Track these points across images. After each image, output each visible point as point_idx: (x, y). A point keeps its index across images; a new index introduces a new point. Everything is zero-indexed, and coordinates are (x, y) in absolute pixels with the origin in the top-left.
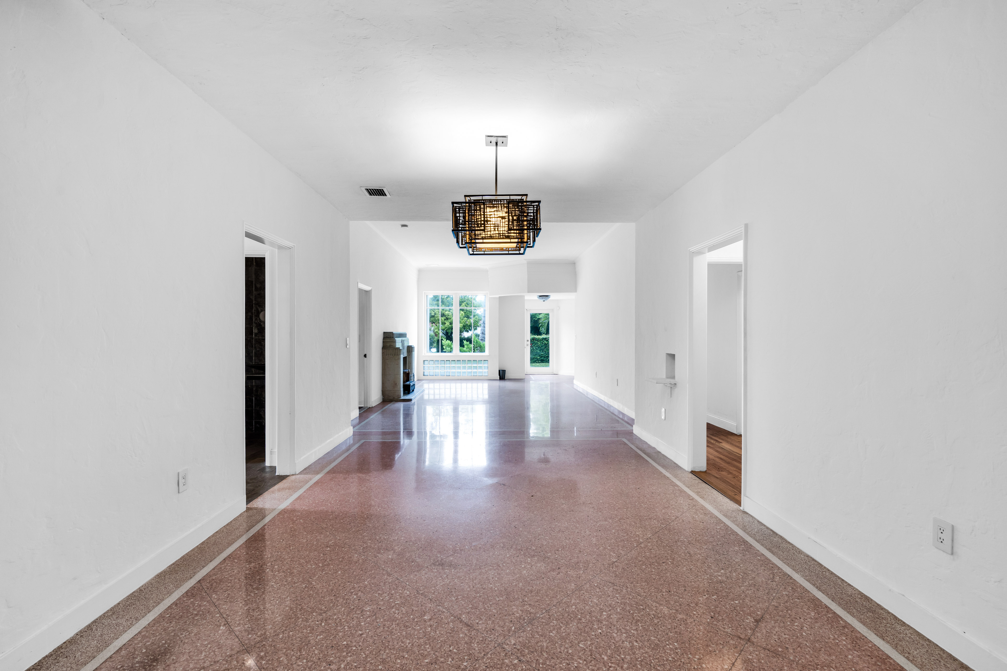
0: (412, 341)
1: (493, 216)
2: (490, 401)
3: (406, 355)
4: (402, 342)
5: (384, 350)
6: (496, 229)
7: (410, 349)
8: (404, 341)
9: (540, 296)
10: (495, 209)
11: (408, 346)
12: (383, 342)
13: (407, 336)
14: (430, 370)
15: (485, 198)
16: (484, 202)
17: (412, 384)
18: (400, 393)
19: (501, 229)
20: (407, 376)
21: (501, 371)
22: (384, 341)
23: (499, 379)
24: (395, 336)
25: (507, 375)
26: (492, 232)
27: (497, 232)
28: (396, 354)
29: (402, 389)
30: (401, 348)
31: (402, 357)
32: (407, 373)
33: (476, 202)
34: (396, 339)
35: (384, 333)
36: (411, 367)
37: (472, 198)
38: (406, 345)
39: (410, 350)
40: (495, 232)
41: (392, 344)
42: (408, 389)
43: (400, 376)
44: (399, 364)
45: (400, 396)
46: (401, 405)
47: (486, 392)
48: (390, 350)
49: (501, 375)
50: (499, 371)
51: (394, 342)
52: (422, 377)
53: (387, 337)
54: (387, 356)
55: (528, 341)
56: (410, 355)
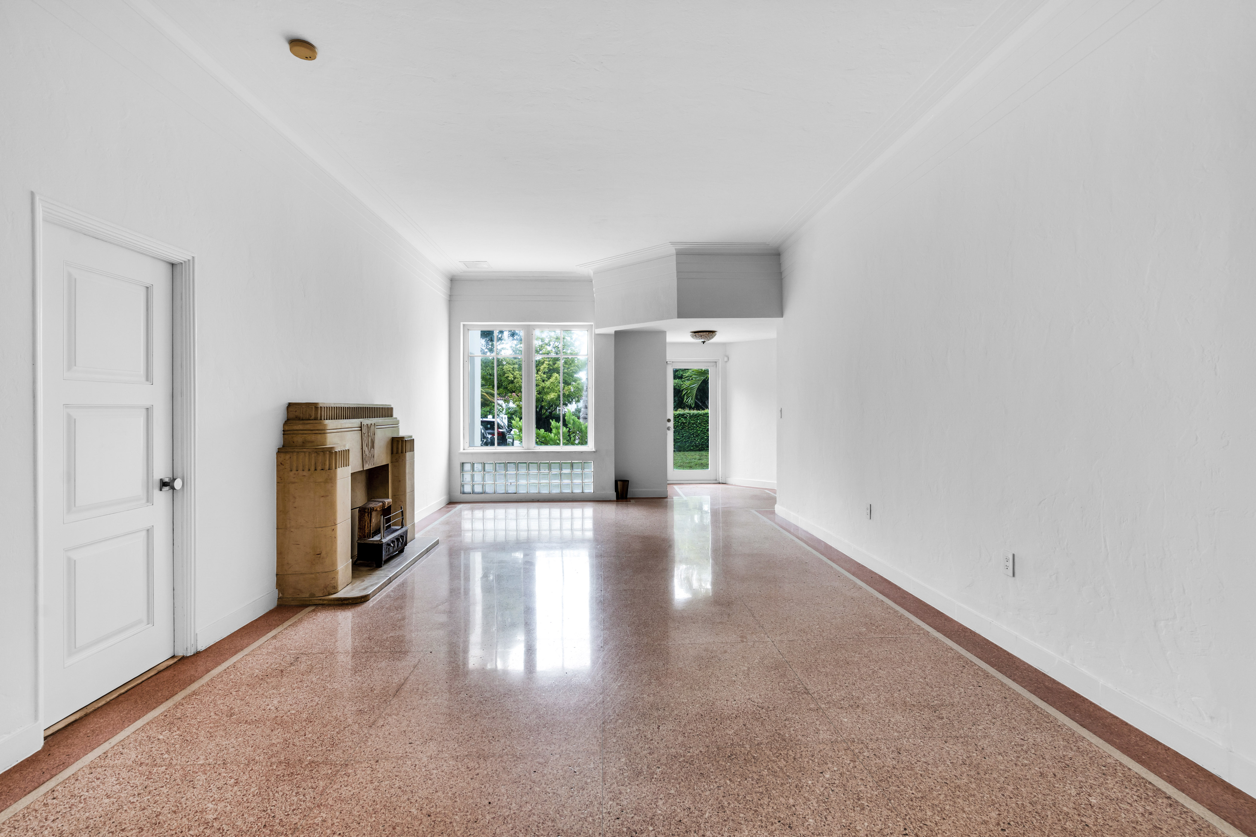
2: (597, 540)
3: (373, 463)
4: (362, 428)
5: (282, 455)
7: (399, 446)
8: (372, 426)
9: (695, 332)
11: (393, 439)
12: (285, 432)
13: (395, 415)
21: (619, 483)
22: (287, 428)
23: (615, 498)
24: (337, 413)
25: (633, 490)
28: (319, 468)
30: (351, 446)
31: (346, 471)
34: (327, 422)
35: (290, 404)
38: (379, 433)
39: (398, 448)
41: (313, 437)
45: (338, 587)
47: (589, 524)
48: (302, 455)
49: (619, 490)
50: (616, 482)
51: (322, 432)
52: (458, 496)
53: (298, 418)
54: (291, 474)
55: (669, 420)
56: (397, 461)
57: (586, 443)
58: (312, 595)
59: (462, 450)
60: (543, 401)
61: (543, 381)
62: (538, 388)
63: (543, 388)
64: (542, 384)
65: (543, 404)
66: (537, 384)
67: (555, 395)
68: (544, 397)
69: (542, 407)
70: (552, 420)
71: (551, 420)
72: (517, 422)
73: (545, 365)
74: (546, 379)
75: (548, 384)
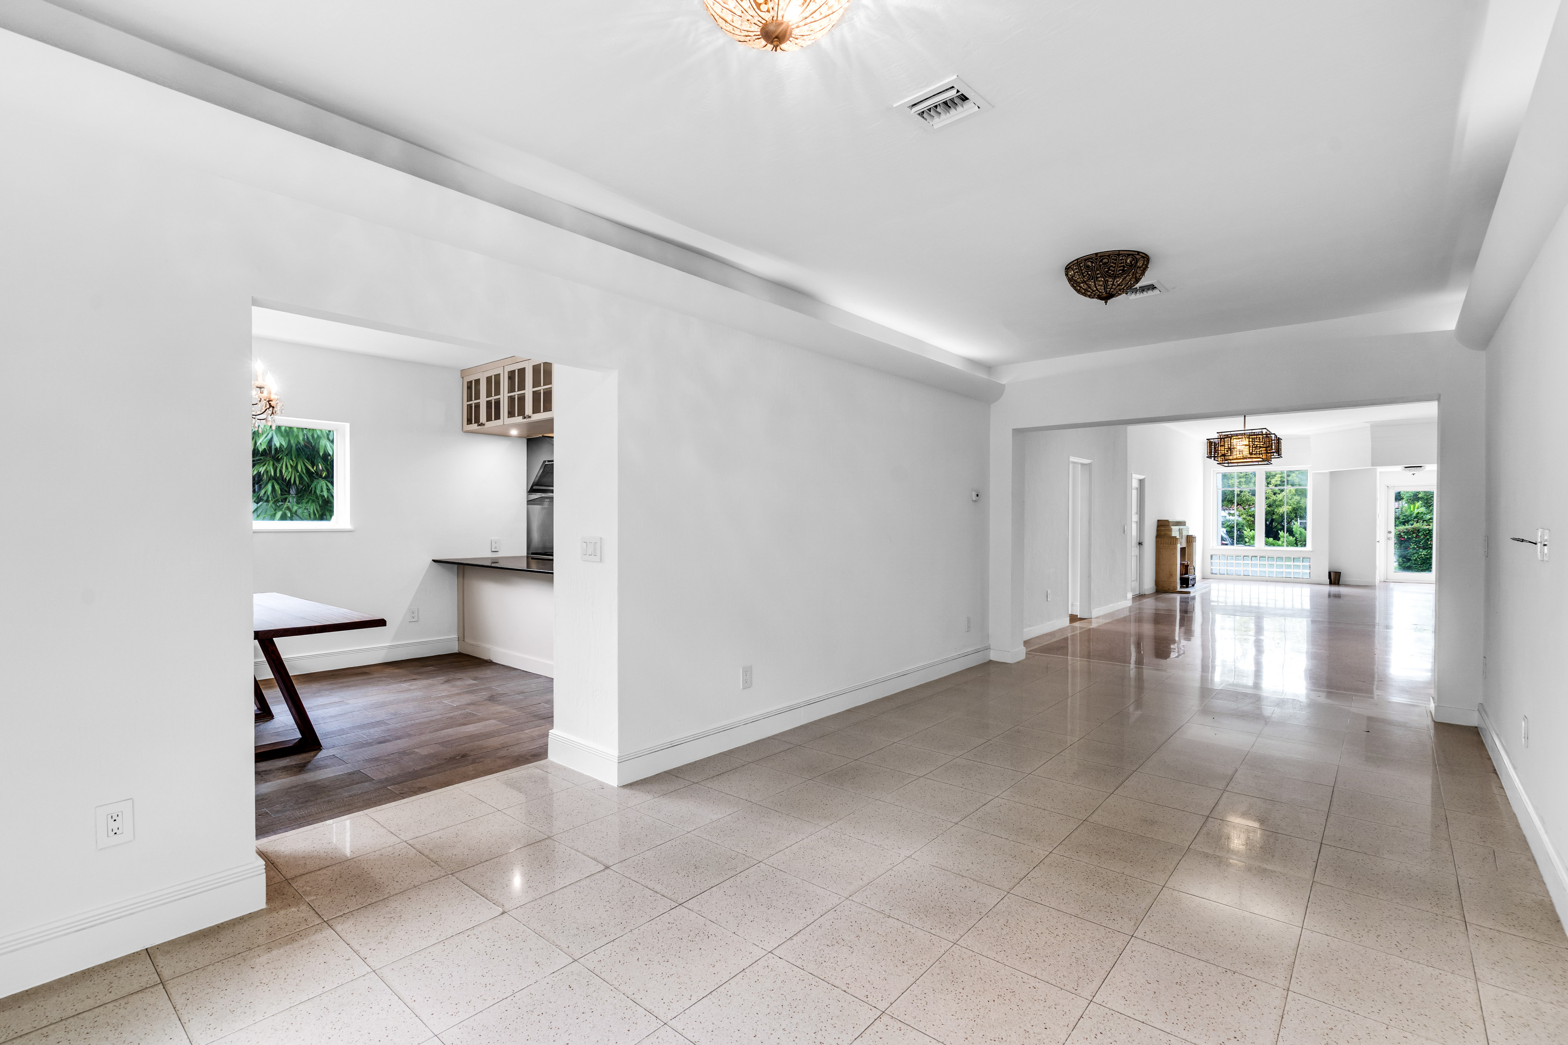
0: (1193, 529)
1: (1239, 444)
3: (1184, 545)
4: (1180, 531)
5: (1158, 539)
6: (1241, 453)
7: (1190, 539)
8: (1181, 529)
10: (1240, 440)
11: (1187, 536)
12: (1157, 530)
13: (1187, 524)
14: (1218, 566)
15: (1232, 433)
16: (1232, 436)
17: (1191, 577)
18: (1177, 584)
19: (1245, 453)
20: (1185, 568)
21: (1332, 573)
23: (1329, 583)
24: (1171, 524)
25: (1343, 579)
26: (1238, 456)
27: (1242, 455)
28: (1172, 543)
29: (1178, 581)
30: (1177, 537)
31: (1179, 546)
32: (1185, 565)
33: (1227, 436)
34: (1172, 527)
35: (1158, 520)
36: (1191, 558)
37: (1223, 434)
38: (1185, 534)
39: (1190, 541)
40: (1240, 455)
41: (1168, 533)
42: (1185, 582)
43: (1177, 567)
44: (1175, 554)
45: (1177, 588)
46: (1178, 597)
47: (1307, 600)
48: (1165, 539)
49: (1332, 578)
50: (1330, 573)
51: (1171, 530)
52: (1208, 574)
53: (1161, 525)
54: (1161, 545)
55: (1390, 532)
56: (1189, 546)
57: (1305, 545)
58: (1169, 589)
59: (1211, 547)
60: (1274, 514)
61: (1275, 494)
62: (1268, 501)
63: (1275, 501)
64: (1274, 497)
65: (1274, 517)
66: (1266, 497)
67: (1288, 508)
68: (1275, 510)
69: (1273, 520)
70: (1281, 531)
71: (1279, 531)
72: (1248, 533)
73: (1276, 478)
74: (1279, 492)
75: (1280, 497)
